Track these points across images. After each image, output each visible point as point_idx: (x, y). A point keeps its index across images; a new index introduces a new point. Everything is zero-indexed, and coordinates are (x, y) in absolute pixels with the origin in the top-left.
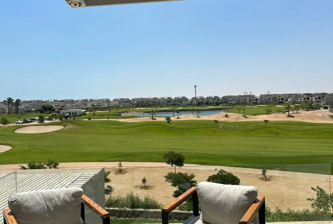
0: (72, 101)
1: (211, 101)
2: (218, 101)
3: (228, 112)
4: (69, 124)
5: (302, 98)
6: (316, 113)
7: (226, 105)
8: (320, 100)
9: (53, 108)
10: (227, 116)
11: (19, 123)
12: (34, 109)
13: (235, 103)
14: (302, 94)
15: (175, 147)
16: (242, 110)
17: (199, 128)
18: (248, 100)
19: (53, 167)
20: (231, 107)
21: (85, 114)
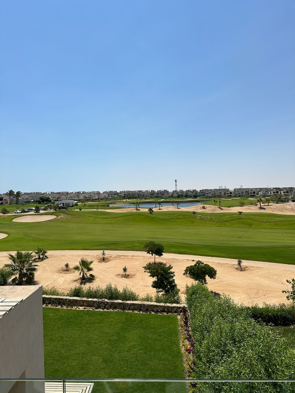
0: (67, 193)
1: (190, 194)
2: (196, 194)
3: (205, 204)
4: (61, 214)
5: (272, 192)
6: (285, 206)
7: (204, 198)
8: (288, 193)
9: (49, 200)
10: (204, 208)
11: (18, 213)
12: (33, 200)
13: (212, 196)
14: (272, 188)
15: (156, 236)
16: (218, 202)
17: (178, 218)
18: (223, 193)
19: (41, 255)
20: (208, 199)
21: (77, 205)
